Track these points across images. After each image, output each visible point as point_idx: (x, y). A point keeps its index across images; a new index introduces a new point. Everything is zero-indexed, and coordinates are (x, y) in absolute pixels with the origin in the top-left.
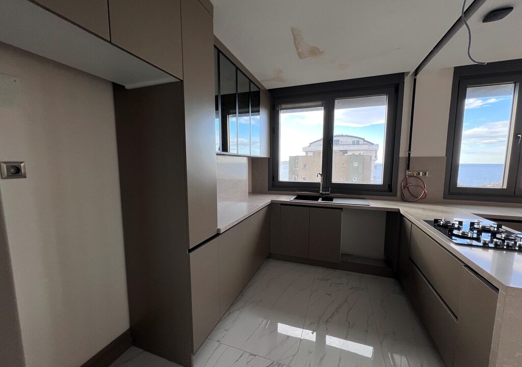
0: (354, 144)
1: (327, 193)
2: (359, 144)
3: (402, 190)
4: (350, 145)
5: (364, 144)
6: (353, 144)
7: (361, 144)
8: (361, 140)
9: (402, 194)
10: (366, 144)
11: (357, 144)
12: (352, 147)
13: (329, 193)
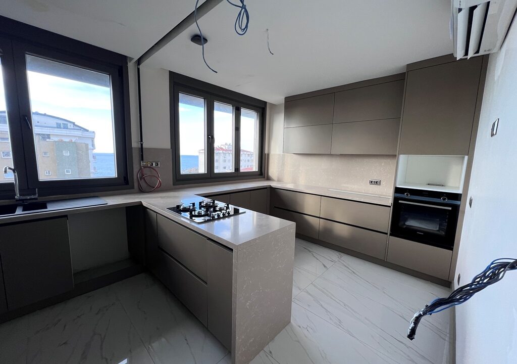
0: (61, 128)
1: (33, 197)
2: (67, 128)
3: (139, 182)
4: (55, 128)
5: (74, 129)
6: (59, 126)
7: (70, 129)
8: (69, 124)
9: (139, 185)
10: (78, 130)
11: (64, 128)
12: (57, 131)
13: (37, 197)
